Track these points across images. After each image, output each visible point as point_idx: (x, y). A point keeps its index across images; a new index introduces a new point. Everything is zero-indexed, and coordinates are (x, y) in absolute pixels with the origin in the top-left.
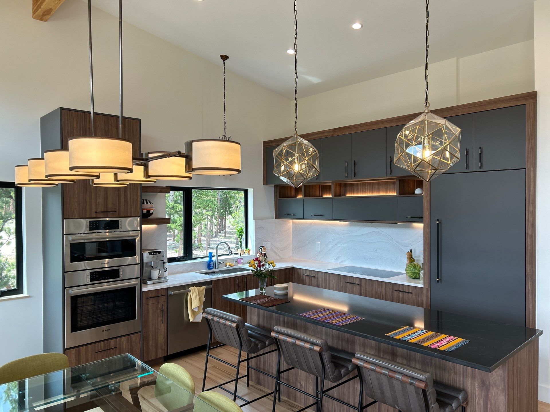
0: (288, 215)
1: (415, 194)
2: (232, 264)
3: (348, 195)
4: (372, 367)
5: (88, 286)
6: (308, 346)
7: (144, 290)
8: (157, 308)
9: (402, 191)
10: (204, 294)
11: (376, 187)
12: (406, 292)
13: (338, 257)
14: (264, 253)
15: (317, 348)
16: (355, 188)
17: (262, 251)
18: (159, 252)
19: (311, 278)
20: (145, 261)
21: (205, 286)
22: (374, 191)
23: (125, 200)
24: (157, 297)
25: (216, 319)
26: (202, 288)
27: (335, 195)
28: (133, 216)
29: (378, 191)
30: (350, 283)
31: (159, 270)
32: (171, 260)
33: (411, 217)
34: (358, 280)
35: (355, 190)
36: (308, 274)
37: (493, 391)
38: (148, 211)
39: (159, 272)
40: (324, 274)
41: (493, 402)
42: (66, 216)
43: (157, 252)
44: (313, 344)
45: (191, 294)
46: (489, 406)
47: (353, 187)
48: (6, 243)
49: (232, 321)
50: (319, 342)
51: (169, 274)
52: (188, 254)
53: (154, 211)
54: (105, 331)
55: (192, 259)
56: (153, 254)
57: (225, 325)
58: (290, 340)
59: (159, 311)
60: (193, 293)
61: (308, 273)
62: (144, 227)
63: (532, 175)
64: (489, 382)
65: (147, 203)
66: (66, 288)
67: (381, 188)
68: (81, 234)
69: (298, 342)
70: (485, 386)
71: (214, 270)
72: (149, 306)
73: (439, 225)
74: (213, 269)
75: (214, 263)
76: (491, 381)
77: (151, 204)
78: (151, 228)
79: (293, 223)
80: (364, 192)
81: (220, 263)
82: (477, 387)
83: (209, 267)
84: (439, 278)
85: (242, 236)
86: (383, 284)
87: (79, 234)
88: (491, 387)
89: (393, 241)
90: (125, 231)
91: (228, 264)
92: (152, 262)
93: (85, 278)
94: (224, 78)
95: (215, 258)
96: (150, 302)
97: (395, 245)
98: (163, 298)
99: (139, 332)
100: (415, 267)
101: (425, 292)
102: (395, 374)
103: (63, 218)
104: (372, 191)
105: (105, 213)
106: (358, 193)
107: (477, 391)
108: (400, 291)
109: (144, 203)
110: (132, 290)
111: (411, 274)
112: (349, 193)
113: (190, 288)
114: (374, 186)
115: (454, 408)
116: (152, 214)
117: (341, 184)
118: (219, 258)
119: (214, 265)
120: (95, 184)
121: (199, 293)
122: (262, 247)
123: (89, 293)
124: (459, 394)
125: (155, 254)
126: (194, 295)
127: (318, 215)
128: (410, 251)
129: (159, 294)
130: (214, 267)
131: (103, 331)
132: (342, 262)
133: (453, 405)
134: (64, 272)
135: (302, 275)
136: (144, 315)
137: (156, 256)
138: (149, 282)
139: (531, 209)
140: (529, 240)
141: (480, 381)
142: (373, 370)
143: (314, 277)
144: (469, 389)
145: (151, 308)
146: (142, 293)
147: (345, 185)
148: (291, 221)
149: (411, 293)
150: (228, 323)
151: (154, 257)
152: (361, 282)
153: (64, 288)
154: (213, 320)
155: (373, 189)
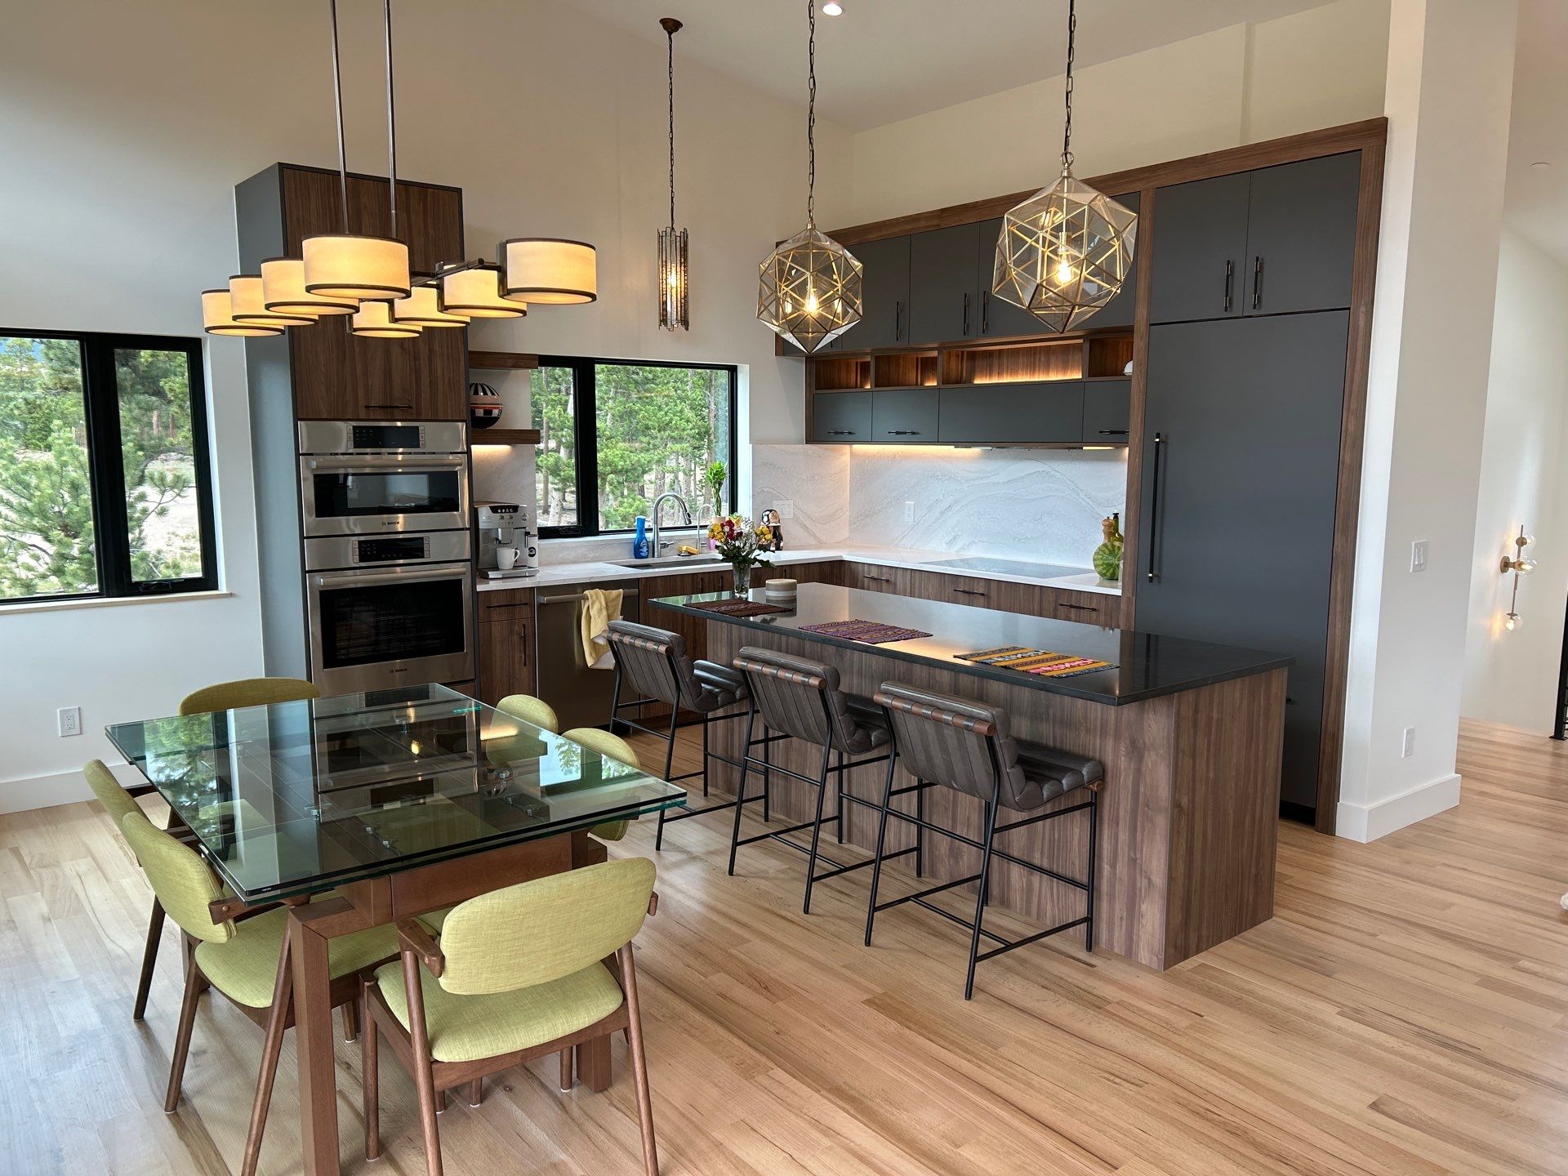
0: (836, 433)
1: (1124, 375)
2: (693, 549)
3: (977, 381)
4: (905, 706)
5: (358, 571)
6: (798, 678)
7: (480, 588)
8: (511, 632)
9: (1096, 369)
10: (620, 607)
11: (1043, 359)
12: (1084, 608)
13: (955, 538)
14: (774, 527)
15: (814, 681)
16: (996, 362)
17: (769, 520)
18: (515, 508)
19: (881, 583)
20: (482, 526)
21: (621, 590)
22: (1037, 369)
23: (430, 382)
24: (512, 605)
25: (627, 640)
26: (615, 593)
27: (945, 381)
28: (450, 418)
29: (1047, 368)
30: (964, 592)
31: (516, 549)
32: (546, 533)
33: (1112, 432)
34: (982, 583)
35: (996, 368)
36: (876, 577)
37: (1150, 759)
38: (488, 412)
39: (516, 554)
40: (909, 572)
41: (1148, 780)
42: (301, 412)
43: (509, 507)
44: (809, 674)
45: (589, 607)
46: (1142, 789)
47: (992, 360)
48: (156, 510)
49: (660, 642)
50: (818, 668)
51: (540, 564)
52: (587, 523)
53: (501, 412)
54: (396, 671)
55: (597, 533)
56: (501, 512)
57: (645, 650)
58: (767, 670)
59: (516, 638)
60: (593, 603)
61: (874, 573)
62: (478, 450)
63: (1362, 323)
64: (1144, 743)
65: (485, 393)
66: (309, 572)
67: (1053, 359)
68: (336, 454)
69: (782, 674)
70: (1137, 751)
71: (649, 561)
72: (493, 627)
73: (1162, 447)
74: (646, 557)
75: (650, 544)
76: (1147, 740)
77: (493, 394)
78: (497, 454)
79: (852, 454)
80: (1014, 371)
81: (665, 546)
82: (1123, 753)
83: (637, 553)
84: (1156, 572)
85: (720, 484)
86: (1037, 590)
87: (331, 454)
88: (1147, 752)
89: (1079, 494)
90: (434, 453)
91: (684, 548)
92: (500, 530)
93: (350, 554)
94: (671, 79)
95: (653, 533)
96: (495, 617)
97: (1083, 502)
98: (526, 610)
99: (472, 680)
100: (1114, 551)
101: (1123, 606)
102: (942, 714)
103: (296, 419)
104: (1032, 368)
105: (389, 410)
106: (1000, 374)
107: (1123, 762)
108: (1071, 606)
109: (476, 393)
110: (454, 585)
111: (1103, 569)
112: (981, 376)
113: (586, 592)
114: (1038, 356)
115: (1065, 787)
116: (496, 419)
117: (963, 352)
118: (662, 534)
119: (651, 549)
120: (356, 330)
121: (609, 604)
122: (771, 511)
123: (359, 585)
124: (1083, 764)
125: (505, 512)
126: (597, 606)
127: (906, 433)
128: (1112, 517)
129: (514, 600)
130: (651, 554)
131: (392, 671)
132: (963, 548)
133: (1064, 782)
134: (302, 538)
135: (860, 577)
136: (481, 643)
137: (506, 516)
138: (492, 575)
139: (1353, 407)
140: (1344, 478)
141: (1128, 742)
142: (908, 712)
143: (887, 581)
144: (1109, 760)
145: (498, 630)
146: (476, 595)
147: (973, 356)
148: (846, 448)
149: (1095, 610)
150: (650, 645)
151: (502, 518)
152: (989, 588)
153: (304, 572)
154: (621, 642)
155: (1034, 363)
